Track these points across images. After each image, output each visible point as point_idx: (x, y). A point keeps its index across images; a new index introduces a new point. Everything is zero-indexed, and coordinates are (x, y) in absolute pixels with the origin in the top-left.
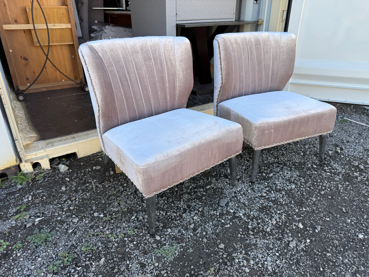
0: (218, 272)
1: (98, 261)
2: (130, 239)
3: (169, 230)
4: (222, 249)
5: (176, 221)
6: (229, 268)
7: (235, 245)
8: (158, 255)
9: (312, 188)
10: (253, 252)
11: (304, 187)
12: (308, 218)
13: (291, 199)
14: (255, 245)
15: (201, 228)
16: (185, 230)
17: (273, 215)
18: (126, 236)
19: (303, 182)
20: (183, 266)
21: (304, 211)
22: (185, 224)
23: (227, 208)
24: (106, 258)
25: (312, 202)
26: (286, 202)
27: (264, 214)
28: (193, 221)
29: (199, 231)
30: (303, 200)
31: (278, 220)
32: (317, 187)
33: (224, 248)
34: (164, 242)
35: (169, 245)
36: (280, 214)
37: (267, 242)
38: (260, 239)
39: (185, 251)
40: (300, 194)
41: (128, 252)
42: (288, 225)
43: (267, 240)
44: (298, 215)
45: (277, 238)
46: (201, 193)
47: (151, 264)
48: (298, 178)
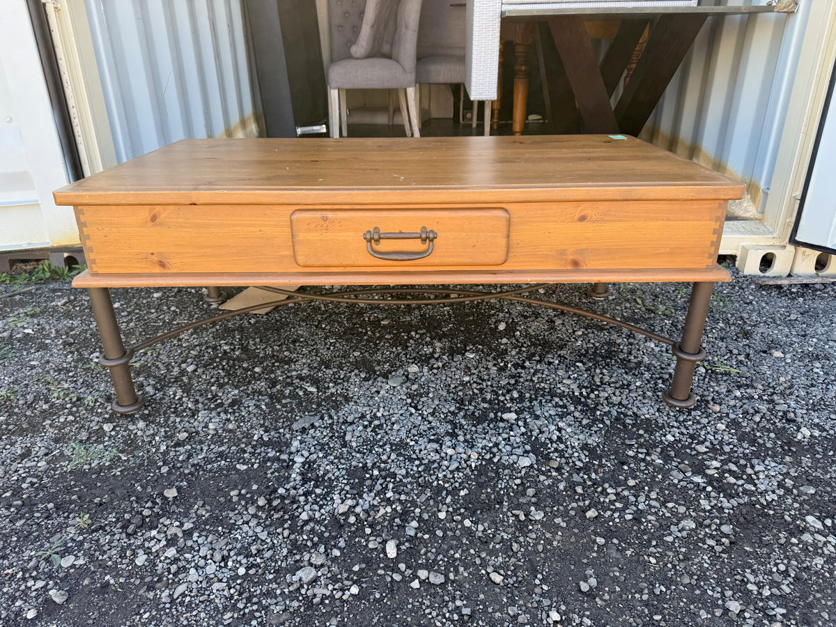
2: (74, 409)
4: (165, 498)
5: (176, 416)
6: (117, 537)
7: (196, 507)
8: (67, 452)
9: (579, 490)
10: (207, 537)
11: (559, 477)
12: (446, 547)
13: (474, 485)
14: (232, 527)
15: (192, 448)
16: (165, 437)
17: (365, 496)
18: (78, 403)
19: (576, 465)
20: (68, 490)
21: (459, 526)
22: (180, 427)
23: (296, 437)
24: (6, 420)
25: (522, 518)
26: (447, 485)
27: (352, 481)
28: (200, 429)
29: (181, 449)
30: (501, 503)
31: (358, 510)
32: (596, 494)
33: (171, 499)
34: (106, 439)
35: (105, 446)
36: (389, 502)
37: (263, 536)
38: (259, 524)
39: (110, 468)
40: (515, 487)
41: (44, 426)
42: (368, 531)
43: (268, 534)
44: (427, 526)
45: (299, 543)
46: (297, 391)
47: (36, 459)
48: (574, 450)
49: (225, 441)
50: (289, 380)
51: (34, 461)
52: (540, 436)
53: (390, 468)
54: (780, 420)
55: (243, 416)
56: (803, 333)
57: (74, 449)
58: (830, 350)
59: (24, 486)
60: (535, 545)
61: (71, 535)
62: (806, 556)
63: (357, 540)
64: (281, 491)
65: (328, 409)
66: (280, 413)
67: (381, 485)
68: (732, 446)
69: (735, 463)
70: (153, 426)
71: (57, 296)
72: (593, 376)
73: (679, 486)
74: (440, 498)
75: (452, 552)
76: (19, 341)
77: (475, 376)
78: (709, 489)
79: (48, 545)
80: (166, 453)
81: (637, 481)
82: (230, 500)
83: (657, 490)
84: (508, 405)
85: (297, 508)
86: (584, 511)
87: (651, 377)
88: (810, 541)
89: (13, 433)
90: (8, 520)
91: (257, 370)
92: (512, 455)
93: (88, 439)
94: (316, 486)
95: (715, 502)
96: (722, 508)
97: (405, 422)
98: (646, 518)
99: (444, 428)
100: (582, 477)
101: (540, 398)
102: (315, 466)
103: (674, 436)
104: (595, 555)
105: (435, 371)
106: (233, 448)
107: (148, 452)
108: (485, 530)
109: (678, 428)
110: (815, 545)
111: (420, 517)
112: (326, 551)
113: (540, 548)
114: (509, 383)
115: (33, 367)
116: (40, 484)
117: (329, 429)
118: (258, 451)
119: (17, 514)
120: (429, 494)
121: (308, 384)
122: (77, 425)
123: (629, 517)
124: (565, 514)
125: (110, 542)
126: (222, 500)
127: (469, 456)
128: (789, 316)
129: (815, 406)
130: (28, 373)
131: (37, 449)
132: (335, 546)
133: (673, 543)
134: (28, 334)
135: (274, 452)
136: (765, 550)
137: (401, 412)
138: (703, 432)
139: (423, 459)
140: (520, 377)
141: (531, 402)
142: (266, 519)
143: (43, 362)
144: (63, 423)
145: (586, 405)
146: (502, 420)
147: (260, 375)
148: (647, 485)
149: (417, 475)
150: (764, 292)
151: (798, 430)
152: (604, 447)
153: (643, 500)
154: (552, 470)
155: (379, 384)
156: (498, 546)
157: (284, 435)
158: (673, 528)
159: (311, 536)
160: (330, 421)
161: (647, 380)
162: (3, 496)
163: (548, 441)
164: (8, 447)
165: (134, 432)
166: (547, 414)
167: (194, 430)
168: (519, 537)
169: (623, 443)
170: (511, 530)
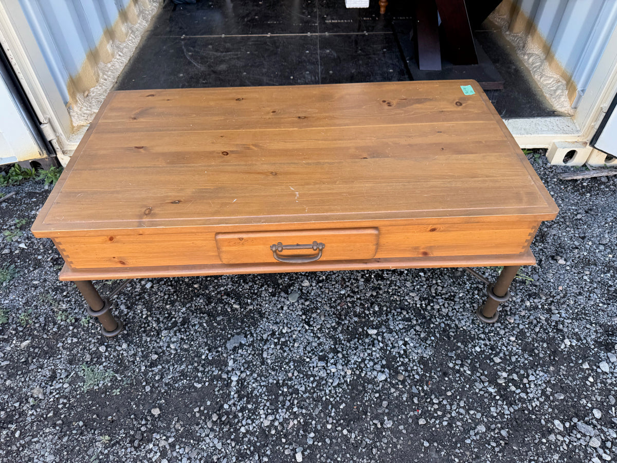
0: (113, 445)
1: (21, 342)
2: (75, 331)
3: (125, 346)
4: (153, 416)
5: (147, 335)
6: (129, 450)
7: (174, 422)
8: (81, 374)
9: (416, 401)
10: (184, 448)
11: (404, 389)
12: (332, 452)
13: (349, 399)
14: (199, 440)
15: (163, 367)
16: (142, 357)
17: (280, 411)
18: (76, 323)
19: (415, 378)
20: (88, 409)
21: (340, 435)
22: (151, 348)
23: (230, 356)
24: (31, 343)
25: (379, 426)
26: (331, 400)
27: (270, 397)
28: (165, 349)
29: (156, 369)
30: (366, 414)
31: (276, 423)
32: (426, 404)
33: (156, 416)
34: (104, 360)
35: (104, 367)
36: (295, 415)
37: (219, 446)
38: (215, 437)
39: (112, 388)
40: (375, 400)
41: (59, 348)
42: (284, 440)
43: (222, 444)
44: (321, 435)
45: (242, 451)
46: (226, 307)
47: (61, 381)
48: (414, 364)
49: (184, 359)
50: (219, 296)
51: (60, 382)
52: (392, 350)
53: (295, 385)
54: (553, 329)
55: (192, 335)
56: (583, 235)
57: (83, 370)
58: (599, 255)
59: (60, 406)
60: (387, 448)
61: (100, 449)
62: (549, 452)
63: (277, 448)
64: (226, 406)
65: (249, 327)
66: (217, 331)
67: (289, 401)
68: (517, 357)
69: (517, 373)
70: (133, 346)
71: (34, 202)
72: (431, 286)
73: (479, 395)
74: (327, 411)
75: (336, 456)
76: (18, 258)
77: (349, 289)
78: (498, 397)
79: (87, 457)
80: (145, 373)
81: (453, 391)
82: (194, 415)
83: (465, 399)
84: (372, 319)
85: (238, 422)
86: (418, 419)
87: (471, 287)
88: (554, 440)
89: (39, 356)
90: (57, 437)
91: (196, 286)
92: (374, 370)
93: (92, 360)
94: (248, 402)
95: (500, 409)
96: (504, 414)
97: (302, 339)
98: (455, 424)
99: (329, 344)
100: (418, 389)
101: (393, 311)
102: (245, 384)
103: (480, 347)
104: (422, 455)
105: (321, 284)
106: (190, 367)
107: (134, 372)
108: (356, 437)
109: (484, 340)
110: (556, 444)
111: (316, 427)
112: (259, 458)
113: (389, 450)
114: (372, 295)
115: (36, 287)
116: (70, 404)
117: (251, 347)
118: (207, 370)
119: (61, 432)
120: (320, 408)
121: (233, 301)
122: (81, 347)
123: (445, 423)
124: (405, 423)
125: (126, 455)
126: (189, 415)
127: (346, 373)
128: (576, 215)
129: (578, 315)
130: (34, 293)
131: (59, 371)
132: (265, 455)
133: (470, 444)
134: (23, 249)
135: (217, 371)
136: (525, 449)
137: (299, 329)
138: (499, 344)
139: (316, 376)
140: (380, 289)
141: (387, 316)
142: (219, 431)
143: (41, 281)
144: (71, 344)
145: (424, 318)
146: (368, 335)
147: (198, 291)
148: (458, 395)
149: (312, 391)
150: (562, 187)
151: (562, 341)
152: (434, 360)
153: (455, 408)
154: (399, 383)
155: (283, 300)
156: (364, 450)
157: (222, 353)
158: (472, 433)
159: (249, 446)
160: (251, 340)
161: (468, 291)
162: (48, 416)
163: (397, 356)
164: (40, 370)
165: (121, 352)
166: (397, 328)
167: (161, 350)
168: (377, 442)
169: (447, 355)
170: (371, 436)
